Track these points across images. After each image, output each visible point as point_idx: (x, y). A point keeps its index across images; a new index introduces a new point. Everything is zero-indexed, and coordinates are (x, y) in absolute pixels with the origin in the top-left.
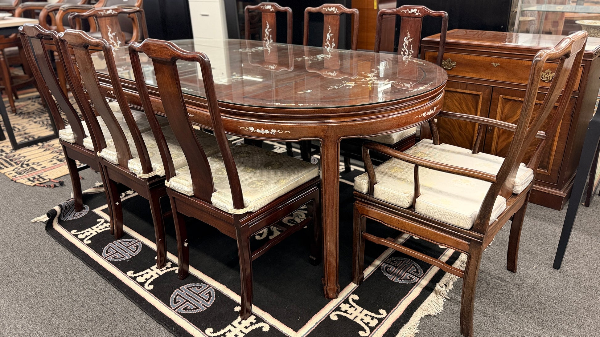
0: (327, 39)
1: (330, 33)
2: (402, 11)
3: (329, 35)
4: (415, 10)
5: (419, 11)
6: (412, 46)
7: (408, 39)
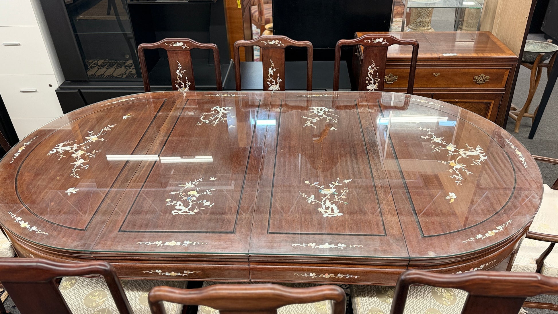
0: (269, 74)
1: (273, 68)
2: (365, 41)
3: (272, 70)
4: (381, 39)
5: (385, 40)
6: (377, 74)
7: (373, 67)
